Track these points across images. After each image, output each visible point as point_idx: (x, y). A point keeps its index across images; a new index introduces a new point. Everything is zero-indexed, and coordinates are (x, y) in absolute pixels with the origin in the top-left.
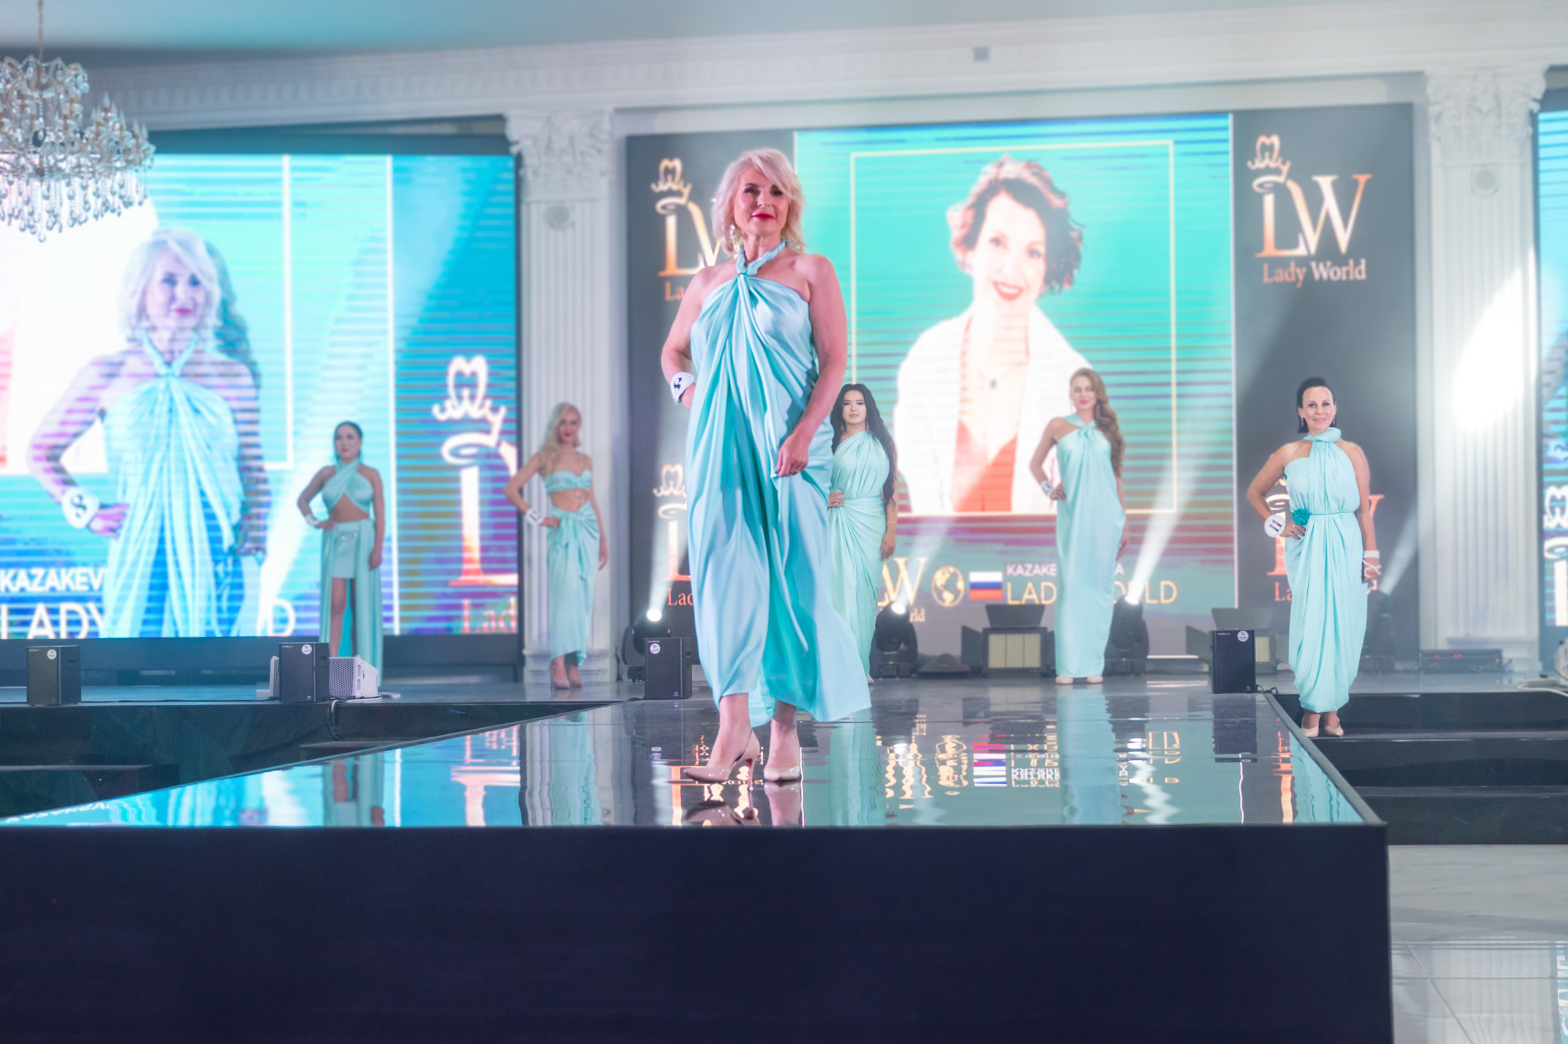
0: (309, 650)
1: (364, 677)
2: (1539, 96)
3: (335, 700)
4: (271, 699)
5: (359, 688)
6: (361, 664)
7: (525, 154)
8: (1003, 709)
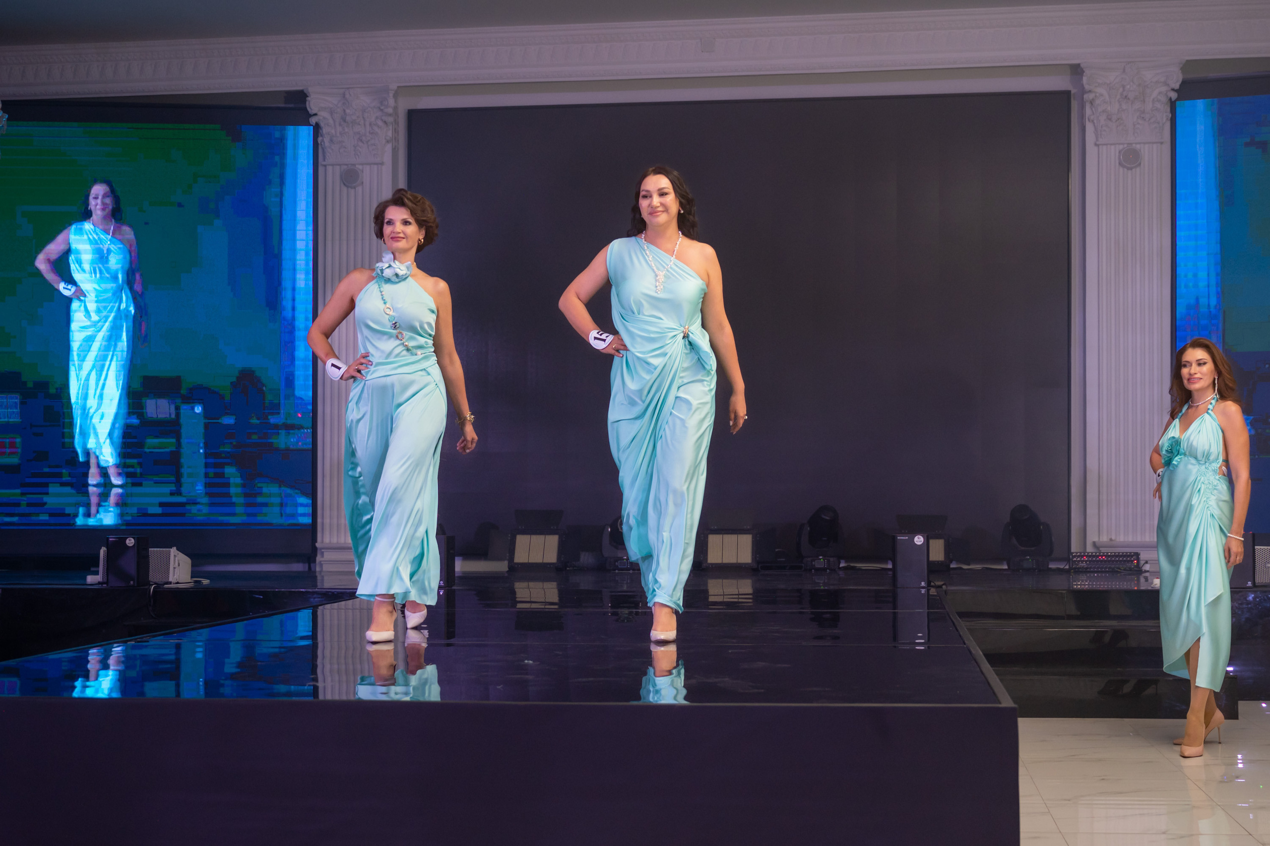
0: (132, 543)
1: (179, 565)
2: (1177, 86)
3: (153, 584)
4: (99, 583)
5: (174, 575)
6: (176, 555)
7: (322, 124)
8: (719, 599)
